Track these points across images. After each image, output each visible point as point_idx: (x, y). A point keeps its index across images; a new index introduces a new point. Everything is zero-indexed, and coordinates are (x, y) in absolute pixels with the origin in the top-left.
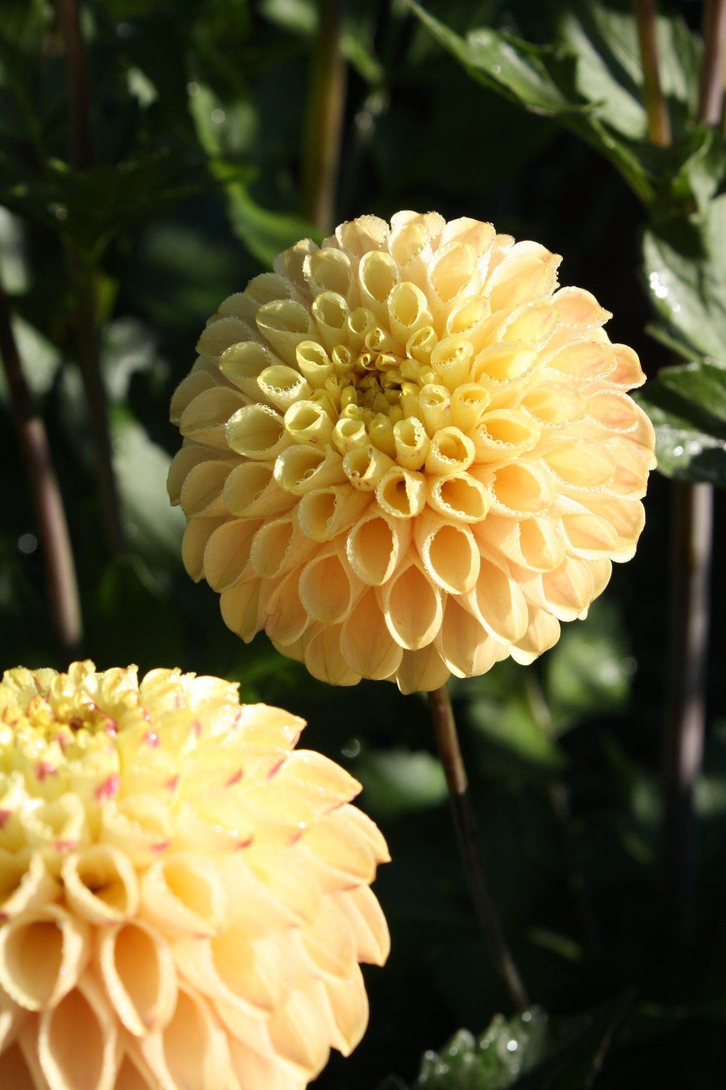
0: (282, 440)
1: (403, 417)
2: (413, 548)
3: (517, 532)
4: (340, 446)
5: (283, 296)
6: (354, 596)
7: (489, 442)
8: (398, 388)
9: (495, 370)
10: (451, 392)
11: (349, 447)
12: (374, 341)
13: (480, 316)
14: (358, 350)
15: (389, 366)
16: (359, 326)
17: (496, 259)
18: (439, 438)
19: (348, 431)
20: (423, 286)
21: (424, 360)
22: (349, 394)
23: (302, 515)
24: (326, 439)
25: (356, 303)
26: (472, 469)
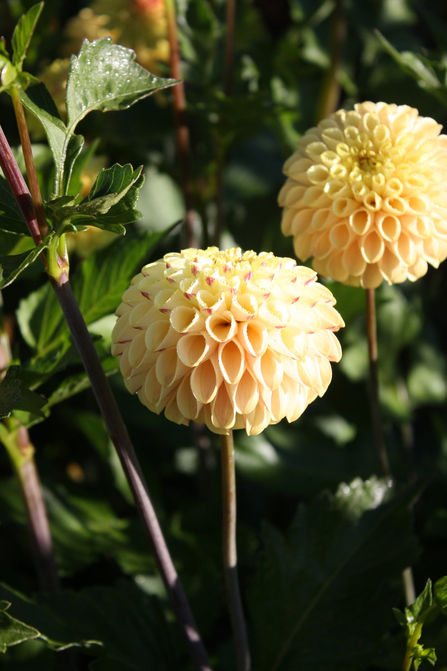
0: (329, 178)
1: (376, 174)
2: (374, 225)
3: (415, 222)
4: (351, 182)
5: (332, 126)
6: (351, 240)
7: (408, 185)
8: (375, 164)
9: (414, 160)
10: (396, 165)
11: (354, 182)
12: (367, 146)
13: (409, 141)
14: (361, 149)
15: (372, 156)
16: (362, 139)
17: (416, 123)
18: (389, 183)
19: (355, 177)
20: (388, 126)
21: (386, 155)
22: (356, 164)
23: (334, 207)
24: (346, 180)
25: (362, 131)
26: (402, 196)
